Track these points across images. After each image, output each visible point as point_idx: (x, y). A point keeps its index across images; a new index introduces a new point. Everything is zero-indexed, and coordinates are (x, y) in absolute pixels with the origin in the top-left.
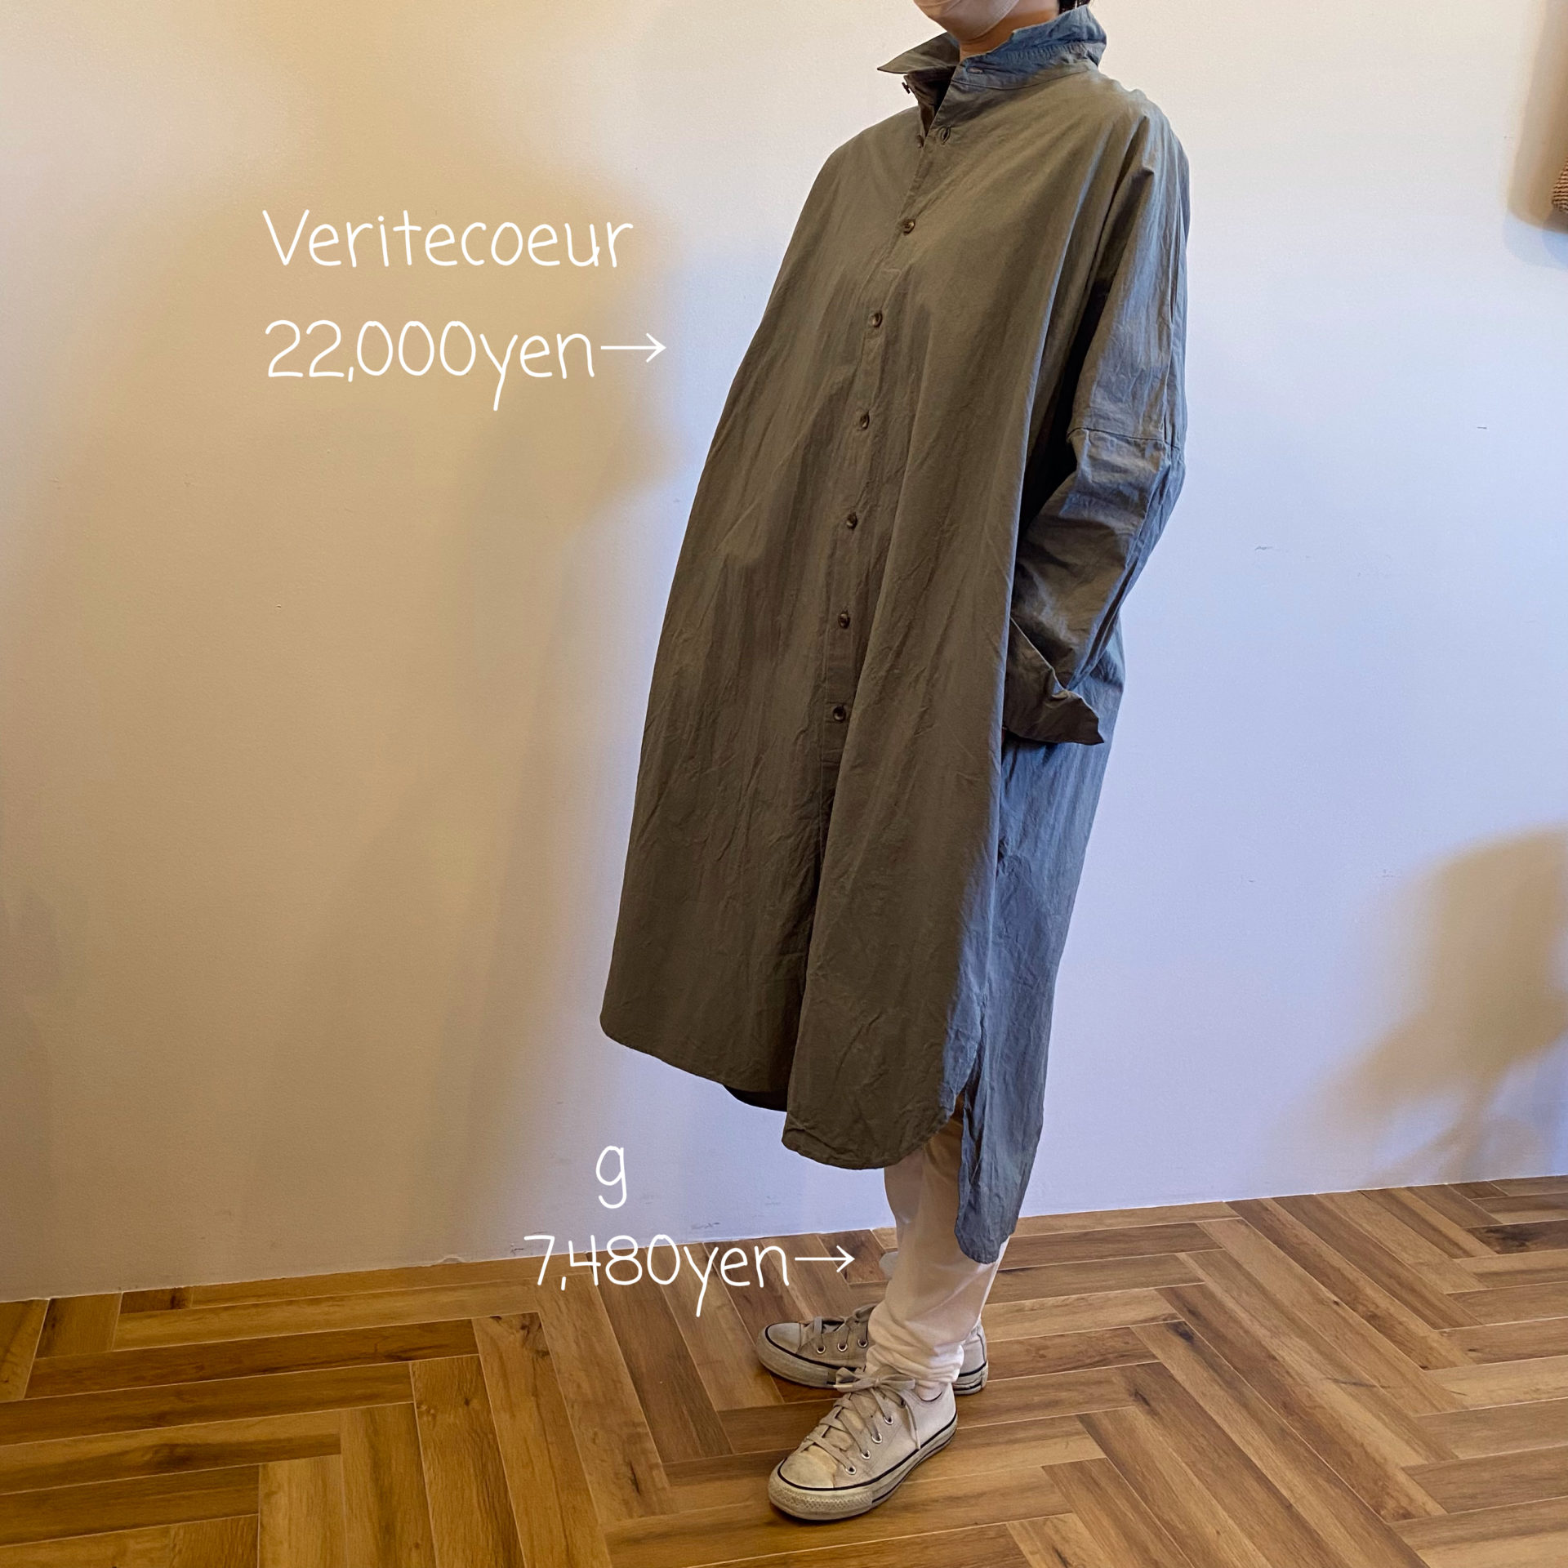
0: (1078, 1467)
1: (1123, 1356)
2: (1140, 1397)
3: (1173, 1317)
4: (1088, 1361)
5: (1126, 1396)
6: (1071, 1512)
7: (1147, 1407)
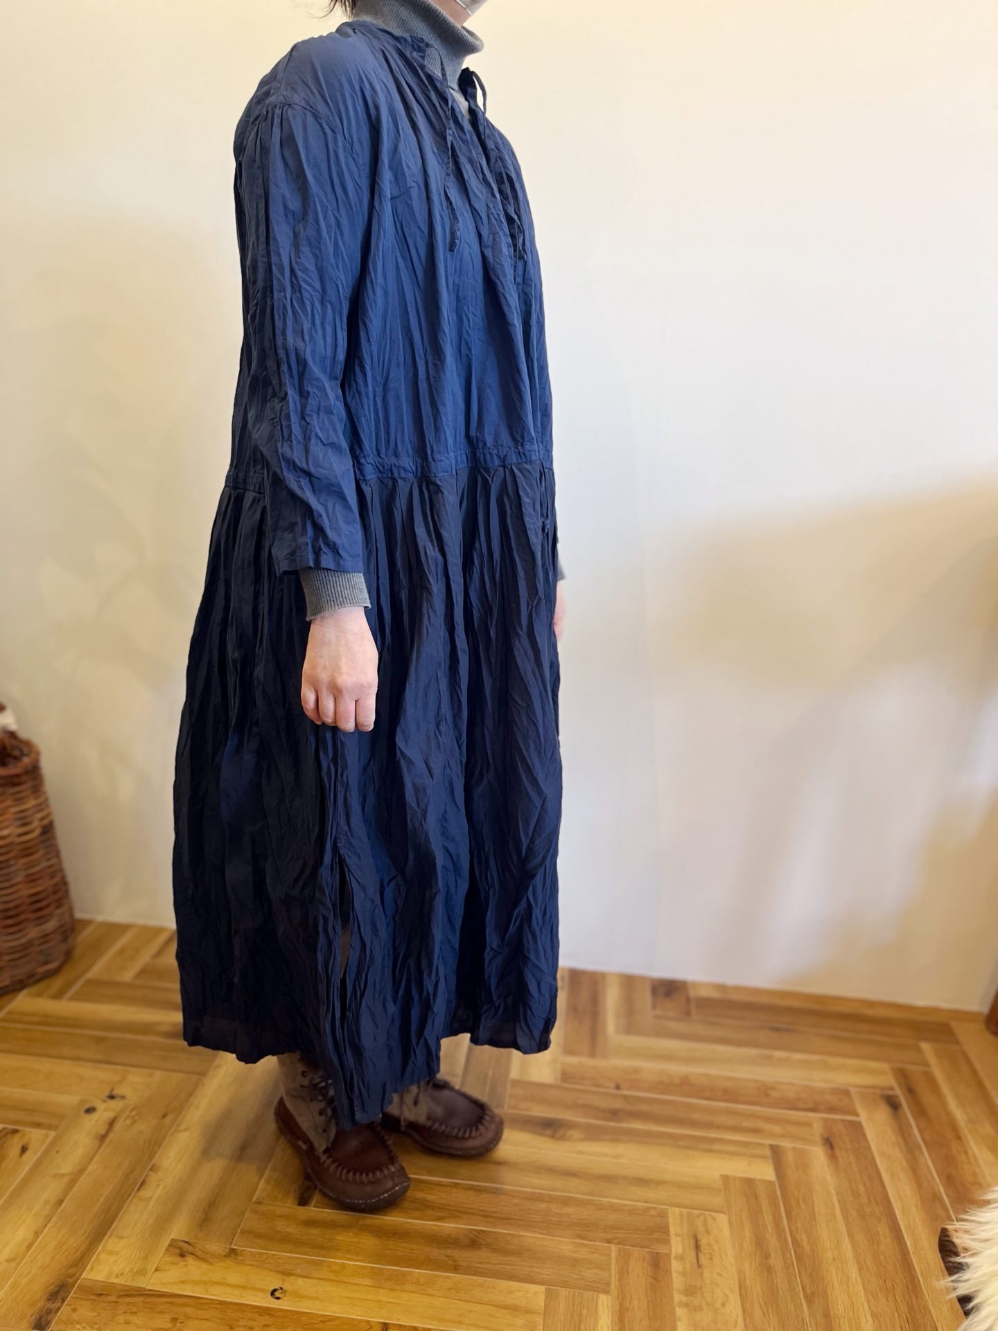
0: (749, 1184)
1: (832, 1109)
2: (829, 1143)
3: (892, 1089)
4: (802, 1106)
5: (817, 1138)
6: (724, 1213)
7: (830, 1151)
